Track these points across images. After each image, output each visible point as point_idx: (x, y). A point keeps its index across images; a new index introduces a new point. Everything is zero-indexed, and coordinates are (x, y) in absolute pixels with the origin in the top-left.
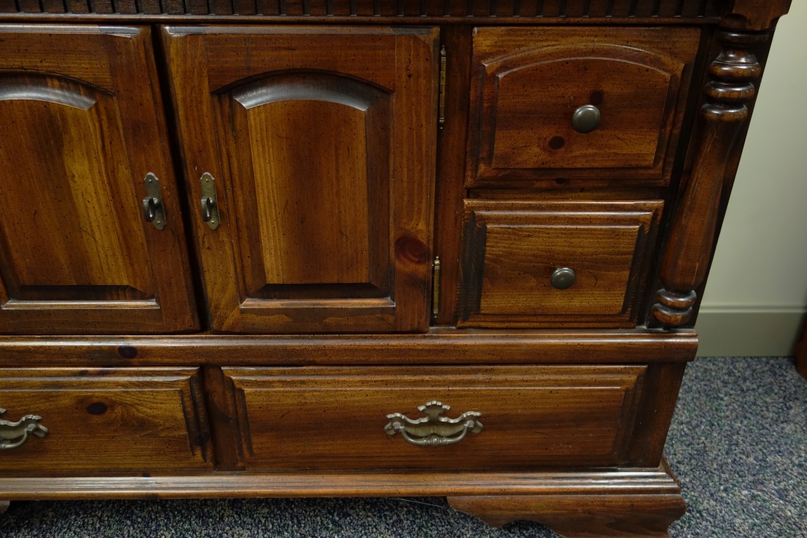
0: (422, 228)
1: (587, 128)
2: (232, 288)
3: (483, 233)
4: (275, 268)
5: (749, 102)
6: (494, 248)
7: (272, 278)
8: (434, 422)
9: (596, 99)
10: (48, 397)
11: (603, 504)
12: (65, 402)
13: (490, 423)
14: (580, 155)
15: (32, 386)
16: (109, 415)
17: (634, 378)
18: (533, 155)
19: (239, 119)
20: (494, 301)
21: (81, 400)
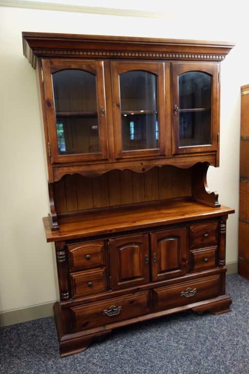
0: (185, 256)
1: (207, 237)
2: (156, 273)
3: (193, 256)
4: (163, 267)
5: (225, 230)
6: (195, 258)
7: (163, 270)
8: (189, 292)
9: (207, 233)
11: (219, 303)
12: (126, 302)
13: (198, 290)
14: (206, 241)
16: (134, 303)
17: (218, 277)
18: (199, 242)
19: (159, 244)
20: (196, 267)
21: (129, 301)
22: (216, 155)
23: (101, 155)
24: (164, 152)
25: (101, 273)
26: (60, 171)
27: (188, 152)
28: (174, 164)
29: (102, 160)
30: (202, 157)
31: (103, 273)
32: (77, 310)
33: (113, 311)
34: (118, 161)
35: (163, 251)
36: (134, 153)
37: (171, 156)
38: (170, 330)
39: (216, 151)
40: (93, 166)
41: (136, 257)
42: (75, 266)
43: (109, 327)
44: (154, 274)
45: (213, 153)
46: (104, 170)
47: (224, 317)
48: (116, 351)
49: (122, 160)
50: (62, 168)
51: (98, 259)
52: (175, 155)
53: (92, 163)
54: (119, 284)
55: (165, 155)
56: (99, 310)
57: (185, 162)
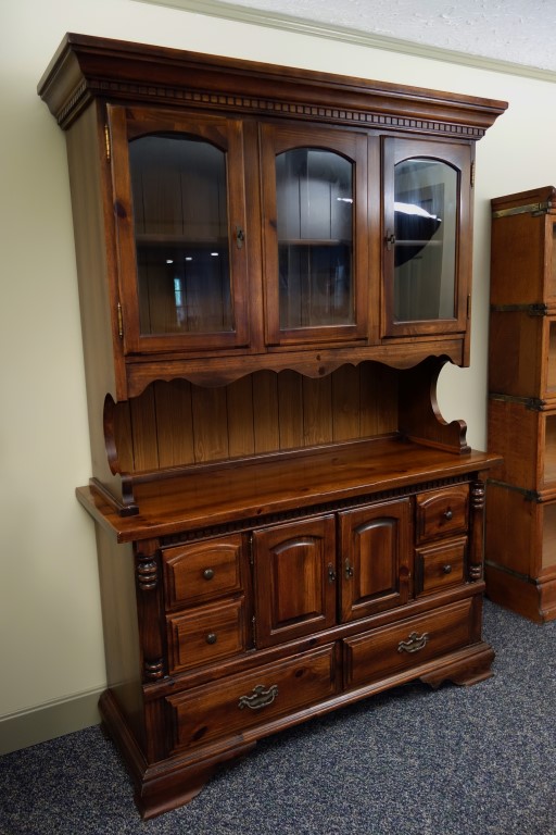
0: (406, 562)
1: (450, 518)
2: (350, 601)
3: (423, 560)
4: (363, 592)
6: (427, 564)
7: (363, 595)
8: (415, 641)
9: (449, 509)
10: (282, 674)
12: (288, 674)
13: (431, 636)
15: (276, 670)
16: (304, 675)
17: (470, 603)
18: (436, 530)
19: (357, 537)
20: (428, 584)
21: (294, 671)
22: (463, 340)
23: (235, 335)
24: (365, 331)
25: (235, 610)
26: (142, 374)
27: (411, 333)
28: (382, 360)
29: (237, 347)
30: (438, 344)
31: (239, 609)
32: (182, 702)
33: (260, 696)
34: (271, 349)
35: (364, 552)
36: (305, 334)
37: (377, 341)
38: (378, 728)
39: (464, 332)
40: (217, 360)
41: (309, 568)
42: (178, 597)
43: (251, 735)
44: (345, 604)
45: (460, 336)
46: (238, 371)
47: (482, 689)
48: (271, 788)
49: (279, 349)
50: (147, 366)
51: (230, 578)
52: (386, 338)
53: (214, 354)
54: (273, 632)
55: (366, 339)
56: (229, 698)
57: (404, 356)
